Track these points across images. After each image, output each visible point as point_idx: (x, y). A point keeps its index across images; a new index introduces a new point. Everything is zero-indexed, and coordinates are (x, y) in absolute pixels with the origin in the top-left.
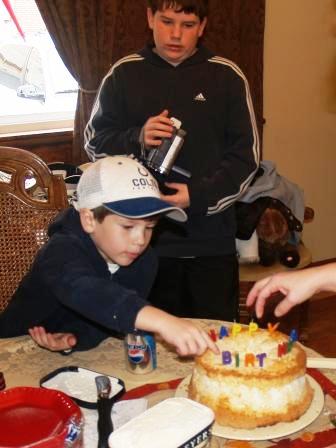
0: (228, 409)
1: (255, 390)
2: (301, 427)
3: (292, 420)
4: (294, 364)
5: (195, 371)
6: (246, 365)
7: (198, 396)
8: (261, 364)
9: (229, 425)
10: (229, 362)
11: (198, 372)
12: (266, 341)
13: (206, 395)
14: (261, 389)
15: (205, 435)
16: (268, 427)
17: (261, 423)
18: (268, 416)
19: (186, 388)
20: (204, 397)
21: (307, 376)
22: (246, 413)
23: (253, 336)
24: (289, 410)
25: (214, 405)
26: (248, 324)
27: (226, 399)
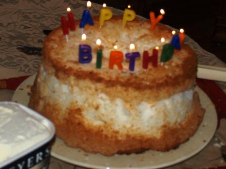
0: (80, 124)
1: (119, 102)
2: (179, 160)
3: (167, 149)
4: (178, 72)
5: (42, 68)
6: (111, 67)
7: (41, 103)
8: (132, 67)
9: (78, 147)
10: (89, 60)
11: (46, 70)
12: (145, 36)
13: (51, 102)
14: (126, 102)
15: (39, 157)
16: (133, 155)
17: (123, 149)
18: (134, 139)
19: (29, 90)
20: (49, 105)
21: (197, 89)
22: (105, 133)
23: (127, 26)
24: (165, 134)
25: (61, 117)
26: (124, 10)
27: (79, 111)
